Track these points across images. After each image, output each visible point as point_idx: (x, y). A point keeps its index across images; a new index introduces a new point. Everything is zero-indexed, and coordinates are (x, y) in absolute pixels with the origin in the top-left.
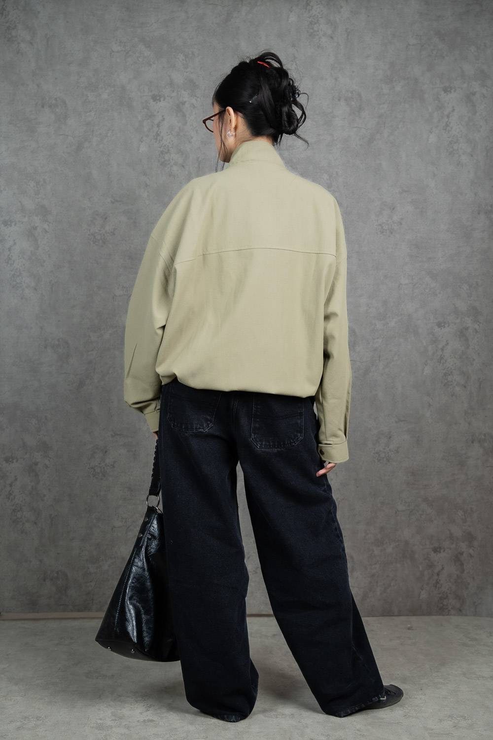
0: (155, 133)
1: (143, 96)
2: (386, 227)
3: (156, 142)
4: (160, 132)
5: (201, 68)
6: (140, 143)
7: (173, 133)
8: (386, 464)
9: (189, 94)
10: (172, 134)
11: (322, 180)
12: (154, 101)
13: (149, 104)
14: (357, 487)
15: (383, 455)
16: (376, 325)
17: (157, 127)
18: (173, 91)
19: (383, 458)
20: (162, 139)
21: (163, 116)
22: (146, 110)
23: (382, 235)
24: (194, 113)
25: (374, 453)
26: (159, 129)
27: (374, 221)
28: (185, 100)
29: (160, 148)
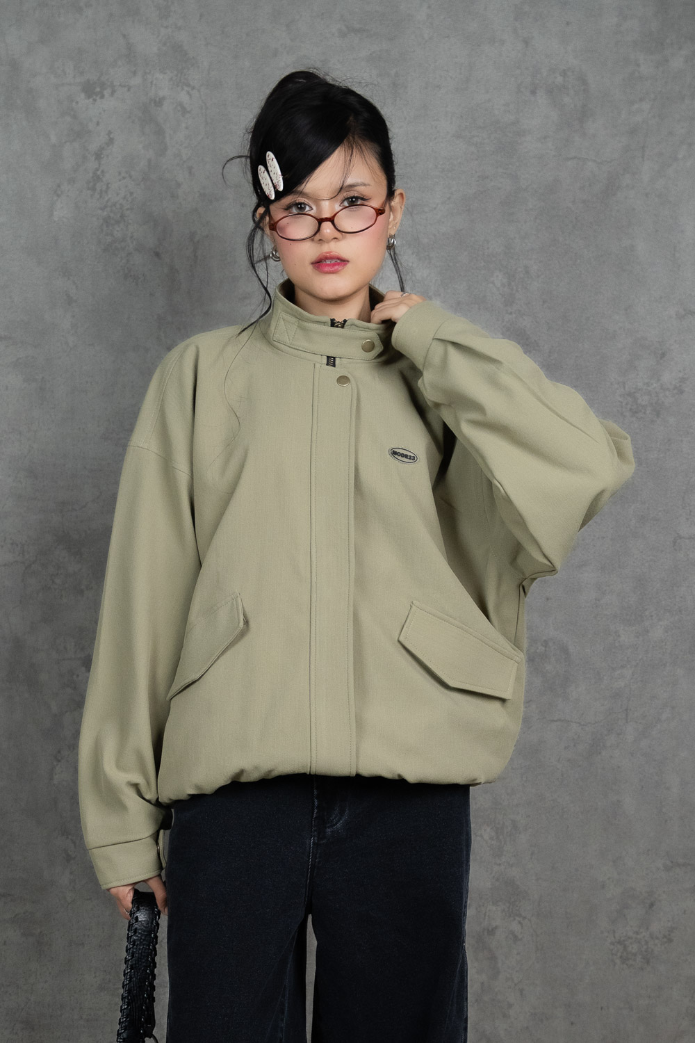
0: (91, 175)
1: (63, 84)
2: (643, 400)
3: (92, 196)
4: (103, 172)
5: (201, 15)
6: (55, 198)
7: (133, 173)
8: (642, 969)
9: (171, 79)
10: (131, 177)
11: (491, 285)
12: (89, 97)
13: (77, 103)
14: (572, 1023)
15: (634, 948)
16: (619, 636)
17: (96, 159)
18: (135, 73)
19: (635, 955)
20: (108, 188)
21: (110, 133)
22: (68, 119)
23: (634, 419)
24: (184, 125)
25: (612, 943)
26: (100, 164)
27: (616, 386)
28: (161, 94)
29: (103, 209)
